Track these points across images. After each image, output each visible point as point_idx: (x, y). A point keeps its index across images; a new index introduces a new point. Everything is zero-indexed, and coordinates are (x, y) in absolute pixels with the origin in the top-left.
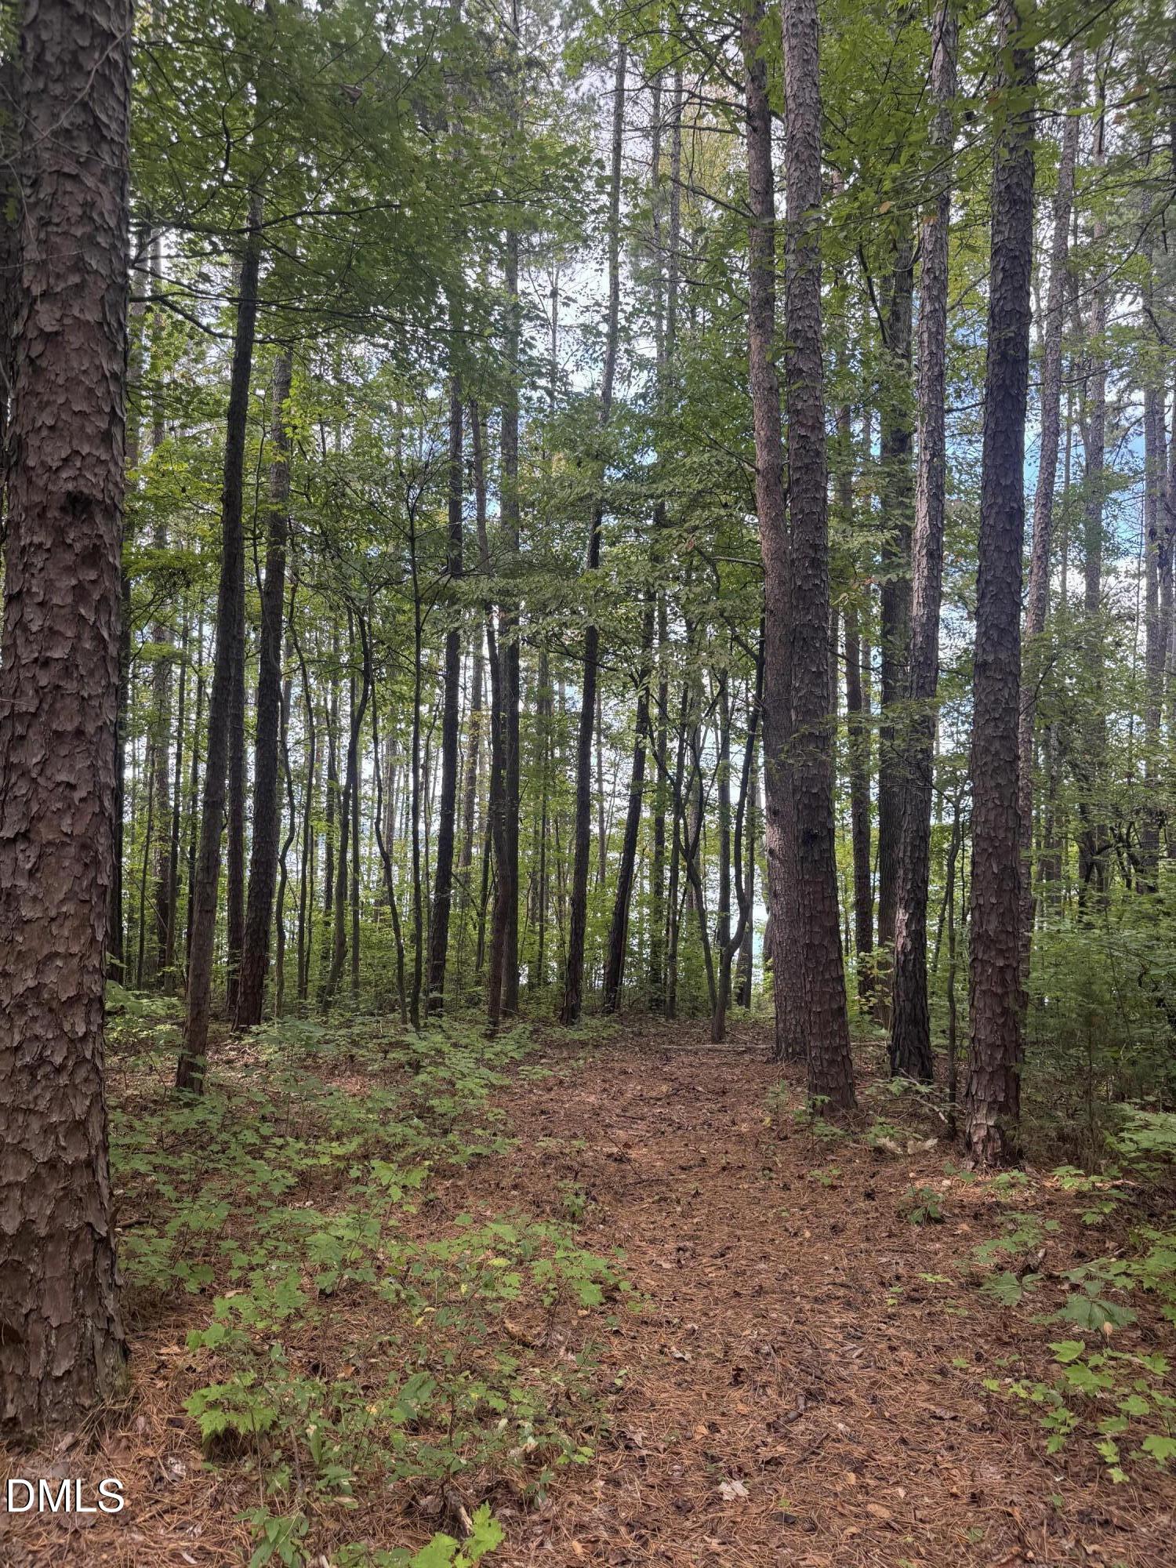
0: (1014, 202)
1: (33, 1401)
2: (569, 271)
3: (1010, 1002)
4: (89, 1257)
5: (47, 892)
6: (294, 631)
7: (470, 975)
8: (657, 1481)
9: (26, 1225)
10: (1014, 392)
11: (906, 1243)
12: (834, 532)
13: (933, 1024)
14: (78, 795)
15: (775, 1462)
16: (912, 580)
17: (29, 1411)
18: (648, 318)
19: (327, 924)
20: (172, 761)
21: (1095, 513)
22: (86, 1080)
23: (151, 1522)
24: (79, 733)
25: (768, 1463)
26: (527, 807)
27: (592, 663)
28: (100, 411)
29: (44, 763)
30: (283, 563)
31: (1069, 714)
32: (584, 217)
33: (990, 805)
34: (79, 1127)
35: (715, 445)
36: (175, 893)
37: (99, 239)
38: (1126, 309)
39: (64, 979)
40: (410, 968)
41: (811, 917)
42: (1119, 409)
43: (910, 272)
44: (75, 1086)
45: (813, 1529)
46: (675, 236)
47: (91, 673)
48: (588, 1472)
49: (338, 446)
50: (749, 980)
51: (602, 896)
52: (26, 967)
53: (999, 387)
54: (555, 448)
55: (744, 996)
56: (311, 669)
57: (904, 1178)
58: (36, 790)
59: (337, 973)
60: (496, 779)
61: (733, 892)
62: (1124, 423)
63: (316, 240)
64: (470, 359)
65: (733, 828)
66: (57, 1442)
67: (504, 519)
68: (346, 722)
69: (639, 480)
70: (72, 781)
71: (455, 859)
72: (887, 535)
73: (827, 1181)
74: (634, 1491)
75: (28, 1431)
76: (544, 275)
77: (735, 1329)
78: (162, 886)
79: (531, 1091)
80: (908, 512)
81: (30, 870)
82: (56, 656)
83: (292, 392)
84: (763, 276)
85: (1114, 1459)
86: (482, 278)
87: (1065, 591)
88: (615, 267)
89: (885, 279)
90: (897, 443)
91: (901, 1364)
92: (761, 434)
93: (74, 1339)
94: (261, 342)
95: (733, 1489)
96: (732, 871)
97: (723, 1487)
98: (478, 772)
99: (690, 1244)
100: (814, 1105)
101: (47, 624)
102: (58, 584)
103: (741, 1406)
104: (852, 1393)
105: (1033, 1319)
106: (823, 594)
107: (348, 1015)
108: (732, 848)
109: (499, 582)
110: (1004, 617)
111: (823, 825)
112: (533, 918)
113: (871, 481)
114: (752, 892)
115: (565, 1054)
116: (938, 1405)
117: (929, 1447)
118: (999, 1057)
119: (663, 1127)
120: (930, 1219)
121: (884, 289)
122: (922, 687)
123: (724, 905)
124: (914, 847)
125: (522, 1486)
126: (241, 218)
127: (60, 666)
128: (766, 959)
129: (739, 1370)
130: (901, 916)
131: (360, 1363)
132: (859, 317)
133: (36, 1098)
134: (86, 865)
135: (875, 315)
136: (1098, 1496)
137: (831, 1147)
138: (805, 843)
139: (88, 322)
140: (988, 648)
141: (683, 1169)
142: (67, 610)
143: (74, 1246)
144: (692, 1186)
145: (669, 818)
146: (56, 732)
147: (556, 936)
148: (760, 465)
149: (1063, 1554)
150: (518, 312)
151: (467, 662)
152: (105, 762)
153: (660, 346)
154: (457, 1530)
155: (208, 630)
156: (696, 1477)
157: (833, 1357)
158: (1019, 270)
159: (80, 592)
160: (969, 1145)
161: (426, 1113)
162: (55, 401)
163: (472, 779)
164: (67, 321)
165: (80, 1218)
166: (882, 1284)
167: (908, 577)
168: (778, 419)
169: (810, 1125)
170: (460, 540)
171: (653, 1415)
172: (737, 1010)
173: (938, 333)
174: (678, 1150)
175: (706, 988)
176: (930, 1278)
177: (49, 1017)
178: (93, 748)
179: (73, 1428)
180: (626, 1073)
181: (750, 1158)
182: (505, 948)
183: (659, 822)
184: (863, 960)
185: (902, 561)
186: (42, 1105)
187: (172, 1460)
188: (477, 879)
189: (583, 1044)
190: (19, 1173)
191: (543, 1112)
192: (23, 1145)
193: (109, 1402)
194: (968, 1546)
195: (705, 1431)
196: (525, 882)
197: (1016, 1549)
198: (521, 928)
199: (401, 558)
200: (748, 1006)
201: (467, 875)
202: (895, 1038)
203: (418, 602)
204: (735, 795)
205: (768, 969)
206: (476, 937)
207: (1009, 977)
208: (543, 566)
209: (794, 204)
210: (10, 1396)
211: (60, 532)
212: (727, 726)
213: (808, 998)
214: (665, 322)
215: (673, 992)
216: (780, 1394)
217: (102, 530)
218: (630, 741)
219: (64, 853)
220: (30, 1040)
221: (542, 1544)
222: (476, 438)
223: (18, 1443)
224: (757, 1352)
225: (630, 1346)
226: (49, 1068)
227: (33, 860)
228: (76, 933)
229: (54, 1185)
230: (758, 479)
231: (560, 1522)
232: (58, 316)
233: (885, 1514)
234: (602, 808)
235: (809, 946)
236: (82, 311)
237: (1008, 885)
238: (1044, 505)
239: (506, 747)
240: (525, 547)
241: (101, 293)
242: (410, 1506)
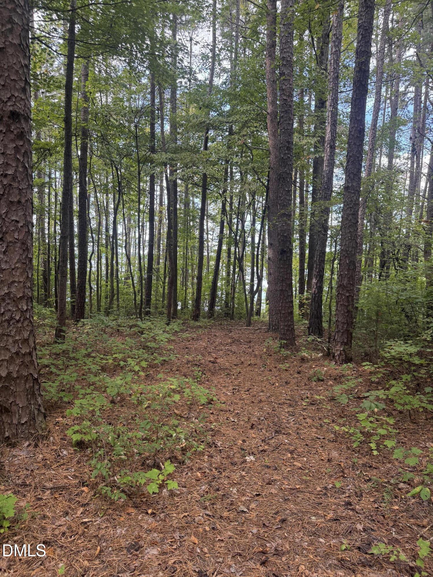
0: (367, 7)
1: (14, 431)
2: (196, 32)
3: (350, 308)
4: (32, 385)
5: (10, 259)
6: (91, 174)
7: (160, 305)
8: (225, 456)
9: (9, 374)
10: (363, 83)
11: (311, 387)
12: (296, 138)
13: (324, 319)
14: (20, 225)
15: (264, 451)
16: (324, 156)
17: (13, 435)
18: (227, 52)
19: (107, 286)
20: (46, 225)
21: (393, 134)
22: (27, 325)
23: (57, 468)
24: (19, 202)
25: (262, 451)
26: (181, 243)
27: (205, 188)
28: (21, 79)
29: (7, 213)
30: (87, 147)
31: (379, 210)
32: (203, 8)
33: (347, 239)
34: (26, 341)
35: (252, 103)
36: (50, 274)
37: (18, 10)
38: (410, 53)
39: (18, 290)
40: (138, 302)
41: (282, 280)
42: (405, 94)
43: (328, 36)
44: (24, 327)
45: (276, 469)
46: (238, 19)
47: (23, 180)
48: (202, 454)
49: (107, 102)
50: (260, 308)
51: (208, 277)
52: (4, 286)
53: (358, 81)
54: (191, 103)
55: (258, 313)
56: (98, 189)
57: (311, 367)
58: (4, 223)
59: (111, 302)
60: (169, 233)
61: (256, 276)
62: (406, 99)
63: (98, 15)
64: (159, 65)
65: (256, 253)
66: (24, 444)
67: (171, 132)
68: (111, 211)
69: (223, 116)
70: (18, 220)
71: (154, 263)
72: (316, 139)
73: (284, 368)
74: (217, 459)
75: (13, 441)
76: (187, 34)
77: (252, 413)
78: (45, 271)
79: (182, 341)
80: (323, 131)
81: (4, 251)
82: (9, 173)
83: (89, 78)
84: (272, 35)
85: (375, 448)
86: (163, 33)
87: (380, 164)
88: (214, 30)
89: (319, 38)
90: (321, 104)
91: (307, 423)
92: (270, 99)
93: (28, 411)
94: (77, 57)
95: (250, 458)
96: (255, 268)
97: (247, 458)
98: (162, 231)
99: (237, 388)
100: (281, 344)
101: (5, 161)
102: (9, 146)
103: (253, 435)
104: (290, 432)
105: (352, 410)
106: (291, 161)
107: (116, 317)
108: (255, 260)
109: (169, 155)
110: (355, 170)
111: (288, 247)
112: (183, 285)
113: (310, 119)
114: (262, 276)
115: (194, 330)
116: (319, 435)
117: (315, 446)
118: (345, 327)
119: (229, 353)
120: (319, 380)
121: (318, 43)
122: (326, 197)
123: (252, 280)
124: (320, 256)
125: (180, 457)
126: (68, 5)
127: (11, 177)
128: (267, 300)
129: (253, 424)
130: (314, 281)
131: (125, 423)
132: (308, 52)
133: (10, 331)
134: (24, 250)
135: (314, 53)
136: (369, 459)
137: (286, 358)
138: (281, 254)
139: (15, 44)
140: (349, 181)
141: (235, 365)
142: (12, 156)
143: (26, 381)
144: (239, 370)
145: (233, 249)
146: (11, 201)
147: (191, 290)
148: (269, 111)
149: (356, 475)
150: (177, 48)
151: (157, 188)
152: (29, 213)
153: (232, 64)
154: (159, 468)
155: (58, 174)
156: (238, 455)
157: (285, 421)
158: (368, 34)
159: (17, 149)
160: (334, 357)
161: (145, 348)
162: (4, 75)
163: (160, 233)
164: (7, 43)
165: (28, 372)
166: (302, 399)
167: (323, 156)
168: (276, 93)
169: (279, 351)
170: (154, 139)
171: (224, 438)
172: (256, 317)
173: (337, 60)
174: (234, 359)
175: (245, 309)
176: (318, 397)
177: (13, 303)
178: (24, 208)
179: (29, 440)
180: (216, 336)
181: (258, 361)
182: (173, 294)
183: (229, 250)
184: (300, 297)
185: (321, 150)
186: (13, 333)
187: (63, 450)
188: (162, 271)
189: (200, 327)
190: (6, 356)
191: (187, 348)
192: (7, 347)
193: (40, 432)
194: (326, 473)
195: (241, 442)
196: (180, 272)
197: (341, 474)
198: (178, 288)
199: (132, 146)
200: (260, 316)
201: (158, 269)
202: (310, 324)
203: (139, 162)
204: (257, 240)
205: (267, 304)
206: (162, 292)
207: (350, 300)
208: (186, 149)
209: (284, 5)
210: (6, 430)
211: (8, 126)
212: (255, 215)
213: (280, 308)
214: (233, 54)
215: (233, 310)
216: (266, 431)
217: (24, 126)
218: (219, 220)
219: (16, 246)
220: (7, 311)
221: (187, 474)
222: (161, 98)
223: (10, 444)
224: (259, 419)
225: (216, 417)
226: (14, 321)
227: (5, 248)
228: (22, 274)
229: (18, 360)
230: (268, 116)
231: (193, 467)
232: (3, 41)
233: (300, 465)
234: (208, 245)
235: (281, 290)
236: (12, 39)
237: (352, 267)
238: (374, 129)
239: (172, 221)
240: (179, 143)
241: (20, 32)
242: (143, 463)
